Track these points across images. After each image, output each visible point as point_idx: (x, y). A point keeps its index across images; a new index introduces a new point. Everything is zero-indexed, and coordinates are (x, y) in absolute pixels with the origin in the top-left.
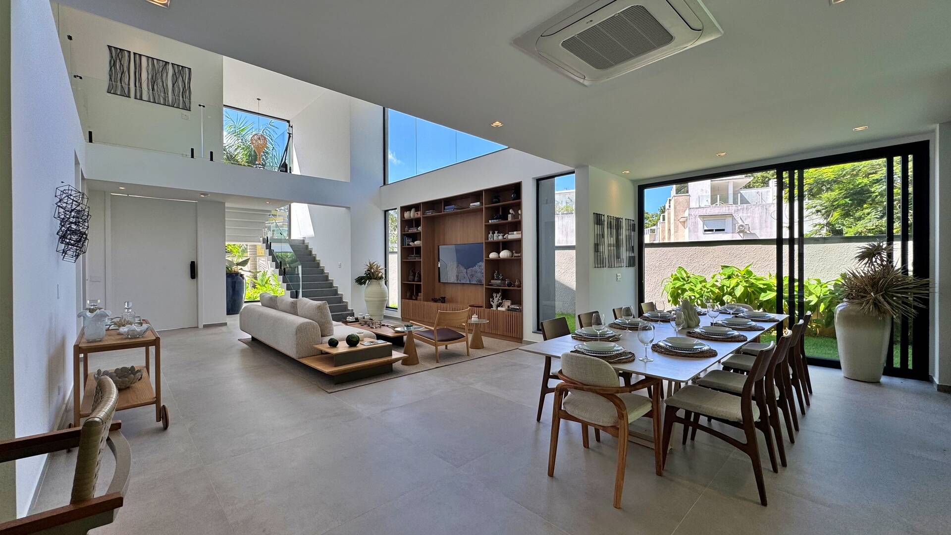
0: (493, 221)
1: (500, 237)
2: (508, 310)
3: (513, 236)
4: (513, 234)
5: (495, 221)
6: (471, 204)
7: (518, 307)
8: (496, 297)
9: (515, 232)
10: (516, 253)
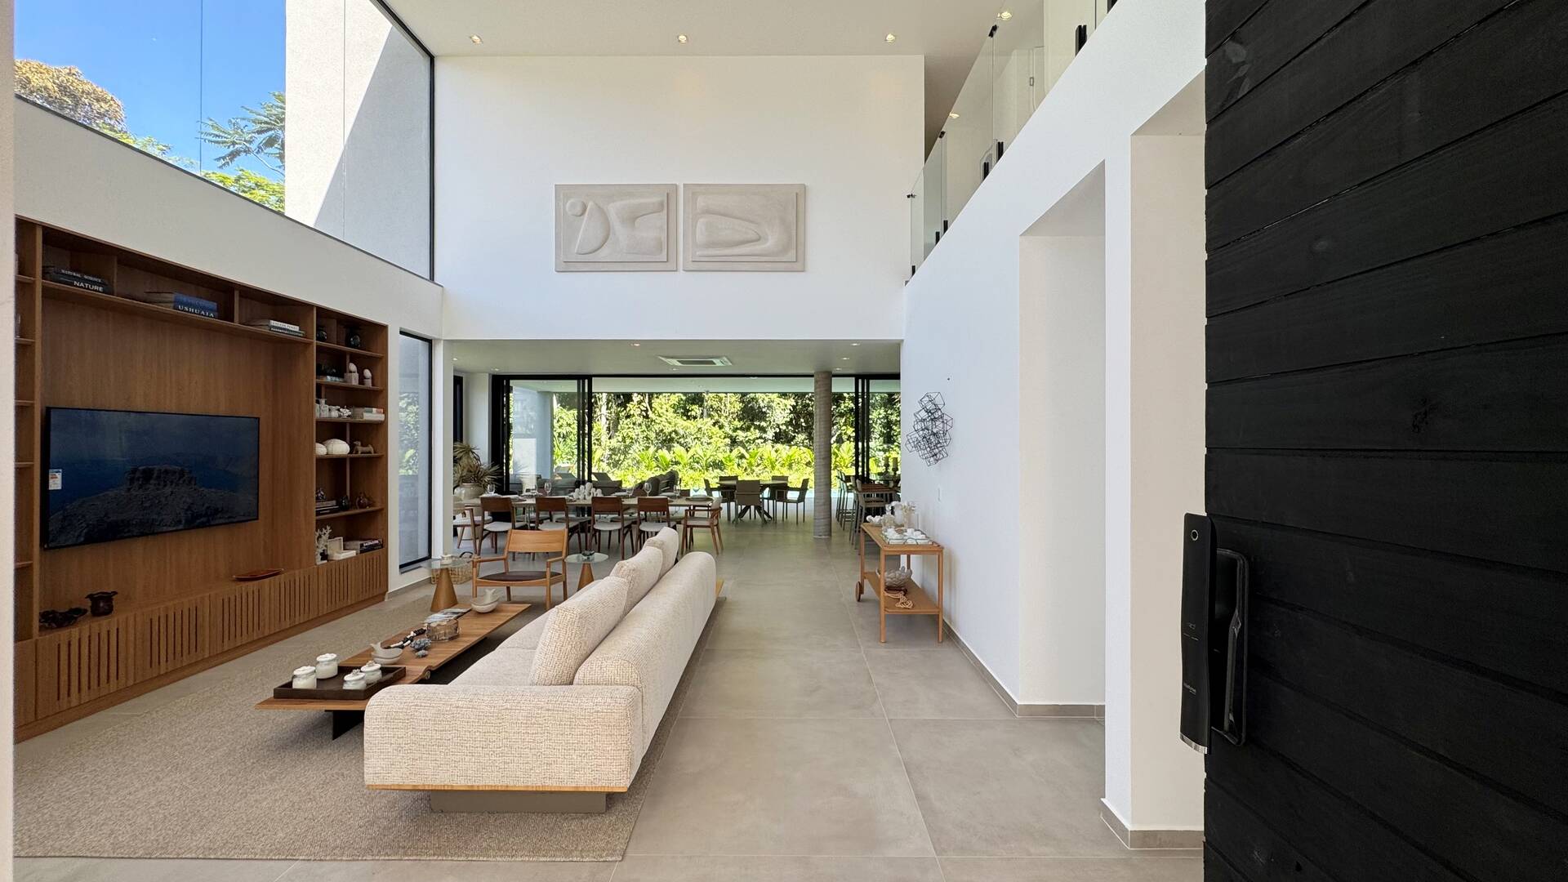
0: (334, 378)
1: (335, 414)
2: (362, 552)
3: (372, 415)
4: (371, 412)
5: (337, 379)
6: (273, 323)
7: (377, 542)
8: (320, 536)
9: (374, 410)
10: (362, 445)
